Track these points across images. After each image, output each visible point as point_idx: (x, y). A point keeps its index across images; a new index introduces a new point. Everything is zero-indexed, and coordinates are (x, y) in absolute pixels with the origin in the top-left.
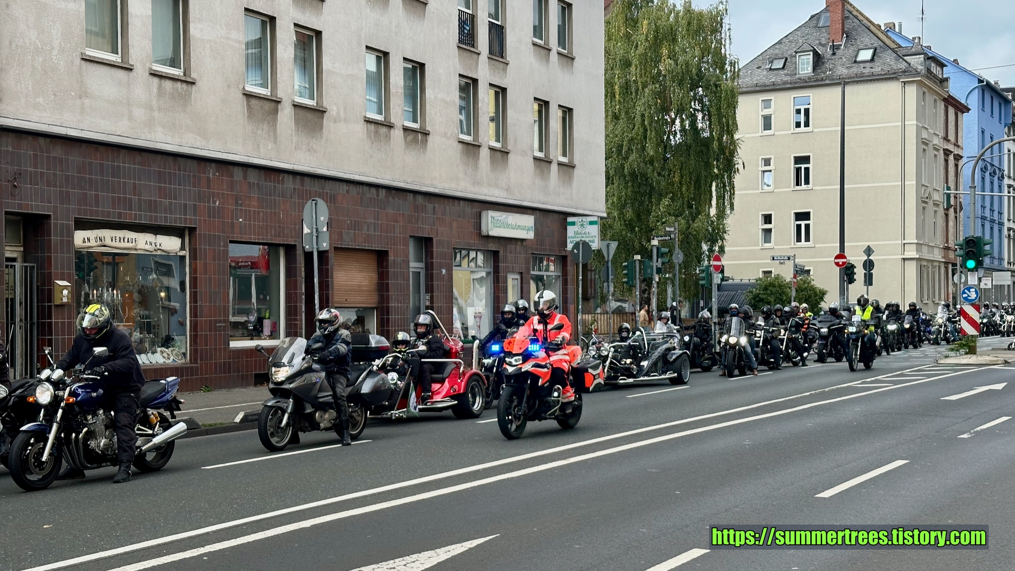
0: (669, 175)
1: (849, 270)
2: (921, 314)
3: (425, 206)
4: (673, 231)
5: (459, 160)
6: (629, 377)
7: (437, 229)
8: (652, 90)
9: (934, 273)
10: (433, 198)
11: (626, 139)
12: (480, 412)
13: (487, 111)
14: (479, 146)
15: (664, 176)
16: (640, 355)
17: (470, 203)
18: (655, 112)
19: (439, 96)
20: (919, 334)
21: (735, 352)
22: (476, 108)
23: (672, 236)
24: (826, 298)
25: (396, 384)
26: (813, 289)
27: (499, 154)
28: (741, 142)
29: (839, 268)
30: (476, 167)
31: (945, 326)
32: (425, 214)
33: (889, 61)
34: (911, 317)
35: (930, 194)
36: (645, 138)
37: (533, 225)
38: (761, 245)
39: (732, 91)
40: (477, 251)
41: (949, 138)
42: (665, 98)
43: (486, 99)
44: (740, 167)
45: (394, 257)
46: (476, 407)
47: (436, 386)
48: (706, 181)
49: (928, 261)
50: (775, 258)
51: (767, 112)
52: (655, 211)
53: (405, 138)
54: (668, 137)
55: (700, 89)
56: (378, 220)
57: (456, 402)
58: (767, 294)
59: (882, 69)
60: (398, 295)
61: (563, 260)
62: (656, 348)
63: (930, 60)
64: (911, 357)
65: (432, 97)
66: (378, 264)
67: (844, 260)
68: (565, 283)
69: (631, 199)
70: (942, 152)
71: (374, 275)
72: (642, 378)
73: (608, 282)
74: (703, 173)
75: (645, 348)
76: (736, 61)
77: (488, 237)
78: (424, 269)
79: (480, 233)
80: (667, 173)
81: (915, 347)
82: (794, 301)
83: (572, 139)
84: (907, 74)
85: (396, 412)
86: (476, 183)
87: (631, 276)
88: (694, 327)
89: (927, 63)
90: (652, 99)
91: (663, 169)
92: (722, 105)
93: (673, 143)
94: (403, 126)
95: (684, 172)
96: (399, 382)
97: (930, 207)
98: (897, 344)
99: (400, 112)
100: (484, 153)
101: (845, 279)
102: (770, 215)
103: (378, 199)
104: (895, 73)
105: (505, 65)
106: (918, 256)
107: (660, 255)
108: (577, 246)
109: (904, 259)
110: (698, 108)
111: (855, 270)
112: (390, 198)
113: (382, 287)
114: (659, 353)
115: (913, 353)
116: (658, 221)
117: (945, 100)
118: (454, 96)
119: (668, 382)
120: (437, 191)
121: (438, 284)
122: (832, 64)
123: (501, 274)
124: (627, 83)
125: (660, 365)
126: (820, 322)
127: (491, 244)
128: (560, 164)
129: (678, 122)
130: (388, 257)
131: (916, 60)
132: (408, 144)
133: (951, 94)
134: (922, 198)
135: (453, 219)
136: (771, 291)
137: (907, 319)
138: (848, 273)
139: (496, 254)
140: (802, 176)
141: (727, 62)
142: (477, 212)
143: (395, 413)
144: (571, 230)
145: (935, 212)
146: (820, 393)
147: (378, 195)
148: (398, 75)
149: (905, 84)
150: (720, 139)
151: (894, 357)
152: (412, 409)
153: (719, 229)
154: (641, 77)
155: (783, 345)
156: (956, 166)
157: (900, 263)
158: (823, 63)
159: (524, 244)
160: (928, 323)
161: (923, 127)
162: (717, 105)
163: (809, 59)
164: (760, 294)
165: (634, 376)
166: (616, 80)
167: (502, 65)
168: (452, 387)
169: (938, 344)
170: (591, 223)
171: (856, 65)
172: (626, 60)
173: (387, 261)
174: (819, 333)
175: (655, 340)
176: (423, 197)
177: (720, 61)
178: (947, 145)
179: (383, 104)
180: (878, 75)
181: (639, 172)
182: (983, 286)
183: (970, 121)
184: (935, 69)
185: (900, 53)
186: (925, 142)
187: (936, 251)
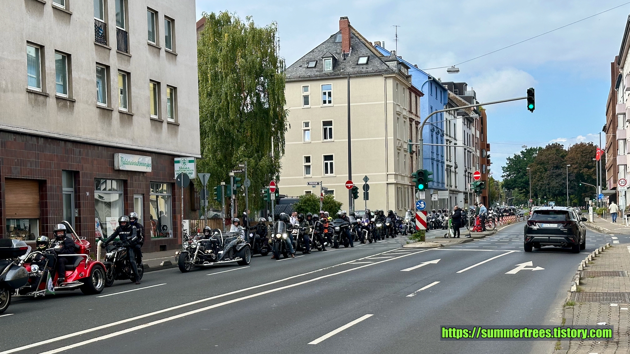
0: (244, 132)
1: (354, 190)
2: (397, 217)
3: (74, 150)
4: (244, 167)
5: (97, 120)
6: (210, 261)
7: (82, 165)
8: (231, 78)
9: (405, 192)
10: (79, 144)
11: (216, 109)
12: (101, 290)
13: (117, 88)
14: (112, 111)
15: (241, 132)
16: (218, 247)
17: (106, 148)
18: (234, 92)
19: (82, 76)
20: (395, 229)
21: (280, 244)
22: (109, 85)
23: (243, 170)
24: (342, 207)
25: (37, 272)
26: (334, 202)
27: (126, 116)
28: (289, 112)
29: (348, 189)
30: (110, 124)
31: (410, 224)
32: (74, 155)
33: (377, 64)
34: (390, 219)
35: (401, 145)
36: (228, 108)
37: (151, 163)
38: (304, 176)
39: (281, 79)
40: (112, 180)
41: (412, 111)
42: (240, 83)
43: (116, 81)
44: (288, 127)
45: (51, 184)
46: (98, 286)
47: (69, 273)
48: (267, 136)
49: (402, 184)
50: (310, 184)
51: (306, 94)
52: (235, 154)
53: (58, 104)
54: (243, 108)
55: (262, 78)
56: (38, 159)
57: (83, 283)
58: (306, 206)
59: (373, 69)
60: (54, 210)
61: (172, 186)
62: (229, 242)
63: (401, 64)
64: (389, 243)
65: (77, 77)
66: (39, 189)
67: (352, 185)
68: (174, 200)
69: (220, 147)
70: (408, 119)
71: (36, 196)
72: (219, 262)
73: (204, 200)
74: (265, 131)
75: (222, 242)
76: (283, 60)
77: (119, 171)
78: (74, 192)
79: (114, 168)
80: (243, 130)
81: (393, 237)
82: (322, 210)
83: (176, 107)
84: (387, 72)
85: (38, 292)
86: (110, 135)
87: (219, 195)
88: (256, 228)
89: (399, 66)
90: (232, 83)
91: (240, 127)
92: (275, 88)
93: (246, 111)
94: (56, 95)
95: (253, 130)
96: (40, 271)
97: (402, 153)
98: (382, 236)
99: (53, 87)
100: (116, 115)
101: (352, 196)
102: (309, 157)
103: (38, 145)
104: (380, 72)
105: (129, 57)
106: (395, 182)
107: (235, 182)
108: (180, 176)
109: (388, 184)
110: (261, 89)
111: (358, 191)
112: (48, 145)
113: (43, 205)
114: (230, 245)
115: (391, 240)
116: (237, 161)
117: (409, 88)
118: (93, 76)
119: (236, 263)
120: (81, 140)
121: (84, 202)
122: (344, 65)
123: (129, 195)
124: (216, 73)
125: (232, 253)
126: (335, 223)
127: (122, 175)
128: (169, 123)
129: (248, 98)
130: (46, 184)
131: (392, 64)
132: (59, 108)
133: (413, 85)
134: (397, 147)
135: (94, 159)
136: (308, 204)
137: (388, 220)
138: (354, 192)
139: (125, 182)
140: (328, 133)
141: (278, 61)
142: (111, 154)
143: (36, 293)
144: (177, 167)
145: (405, 155)
146: (329, 269)
147: (38, 143)
148: (51, 61)
149: (386, 78)
150: (274, 110)
151: (380, 244)
152: (50, 290)
153: (276, 165)
154: (224, 69)
155: (311, 238)
156: (417, 128)
157: (386, 185)
158: (339, 65)
159: (145, 175)
160: (400, 222)
161: (397, 104)
162: (272, 88)
163: (330, 62)
164: (302, 206)
165: (214, 261)
166: (209, 71)
167: (127, 57)
168: (80, 273)
169: (406, 235)
170: (190, 162)
171: (358, 66)
172: (215, 58)
173: (46, 187)
174: (334, 230)
175: (228, 237)
176: (71, 144)
177: (274, 60)
178: (411, 115)
179: (41, 80)
180: (371, 73)
181: (224, 130)
182: (433, 199)
183: (424, 101)
184: (403, 70)
185: (383, 60)
186: (398, 114)
187: (406, 179)
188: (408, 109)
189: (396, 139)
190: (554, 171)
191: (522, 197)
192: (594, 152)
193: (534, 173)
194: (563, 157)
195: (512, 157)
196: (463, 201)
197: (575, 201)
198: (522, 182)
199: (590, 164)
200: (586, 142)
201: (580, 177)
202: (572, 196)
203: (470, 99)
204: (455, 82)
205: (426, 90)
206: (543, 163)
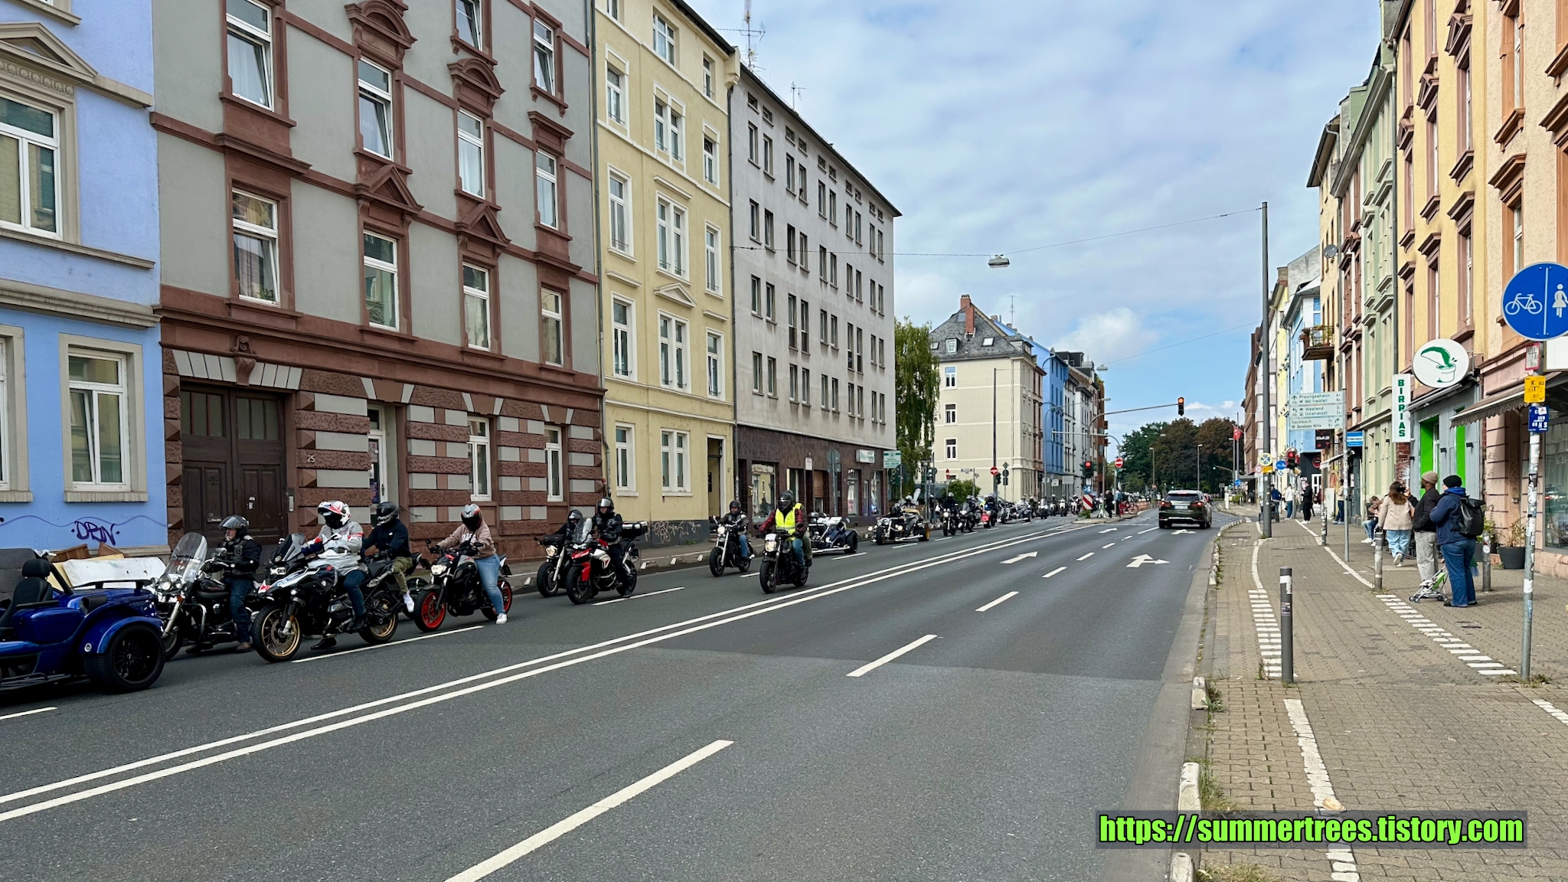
1: (998, 476)
3: (839, 448)
5: (849, 425)
7: (843, 459)
9: (1029, 477)
10: (841, 444)
14: (854, 417)
17: (853, 446)
19: (842, 395)
22: (853, 398)
26: (975, 487)
30: (854, 428)
33: (1003, 345)
35: (1026, 428)
37: (873, 456)
41: (1036, 392)
43: (856, 394)
49: (1025, 469)
53: (833, 416)
59: (999, 351)
61: (880, 473)
63: (1024, 343)
67: (996, 471)
70: (1032, 401)
77: (858, 463)
79: (856, 461)
83: (883, 410)
84: (1013, 354)
86: (854, 436)
89: (1023, 346)
94: (832, 410)
97: (1027, 436)
99: (831, 404)
100: (856, 420)
101: (996, 481)
104: (1007, 354)
106: (1021, 467)
109: (1018, 469)
112: (829, 445)
113: (826, 488)
117: (1033, 369)
118: (847, 393)
120: (843, 441)
121: (843, 486)
122: (968, 347)
123: (862, 481)
127: (859, 466)
128: (880, 424)
130: (828, 473)
131: (1017, 344)
132: (834, 419)
133: (1037, 365)
135: (848, 455)
140: (950, 417)
142: (855, 450)
144: (886, 458)
145: (1029, 439)
147: (826, 444)
148: (831, 386)
149: (1013, 360)
156: (1039, 409)
158: (963, 346)
159: (870, 465)
161: (1023, 387)
163: (954, 343)
171: (983, 348)
173: (828, 475)
176: (838, 444)
178: (1035, 397)
180: (997, 355)
182: (1053, 485)
183: (1046, 380)
184: (1027, 349)
185: (1008, 340)
186: (1024, 396)
187: (1030, 463)
188: (1032, 390)
189: (1023, 423)
190: (1183, 451)
191: (1140, 482)
192: (1230, 430)
193: (1158, 453)
194: (1193, 434)
195: (1130, 434)
196: (1080, 486)
197: (1207, 487)
198: (1141, 464)
199: (1225, 444)
200: (1221, 417)
201: (1213, 459)
202: (1203, 482)
203: (1088, 371)
204: (1070, 351)
205: (1047, 368)
206: (1169, 442)
